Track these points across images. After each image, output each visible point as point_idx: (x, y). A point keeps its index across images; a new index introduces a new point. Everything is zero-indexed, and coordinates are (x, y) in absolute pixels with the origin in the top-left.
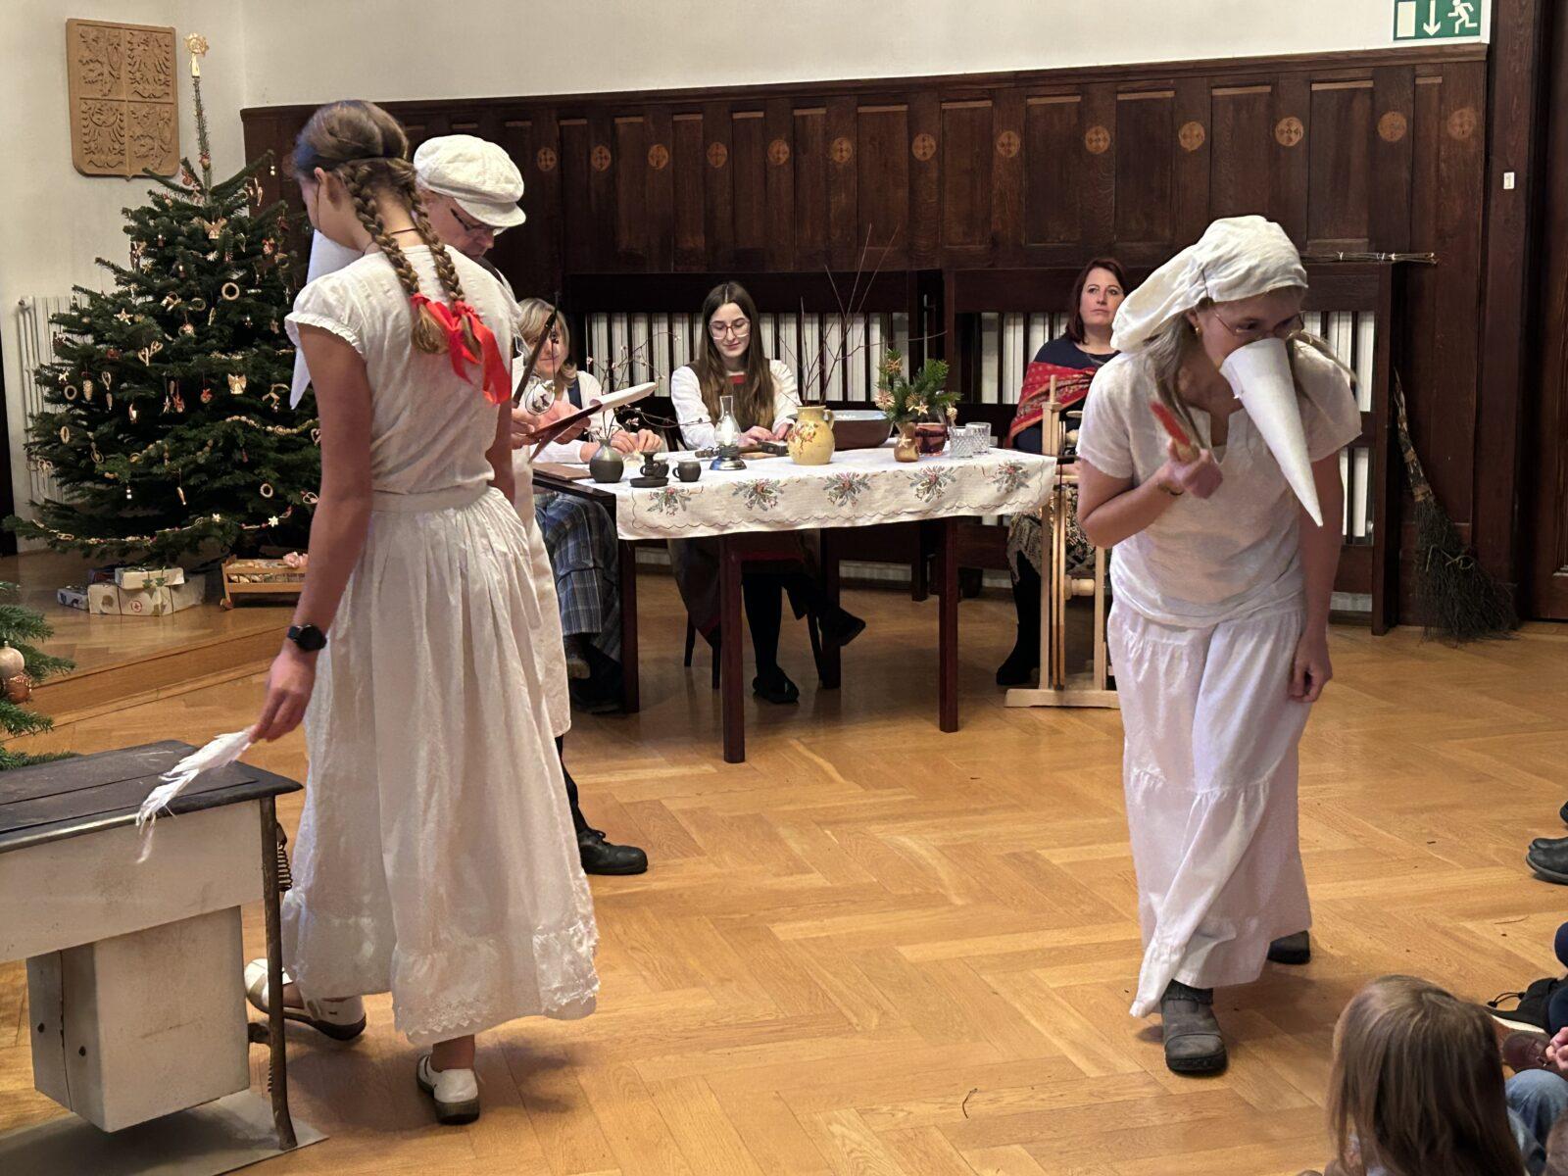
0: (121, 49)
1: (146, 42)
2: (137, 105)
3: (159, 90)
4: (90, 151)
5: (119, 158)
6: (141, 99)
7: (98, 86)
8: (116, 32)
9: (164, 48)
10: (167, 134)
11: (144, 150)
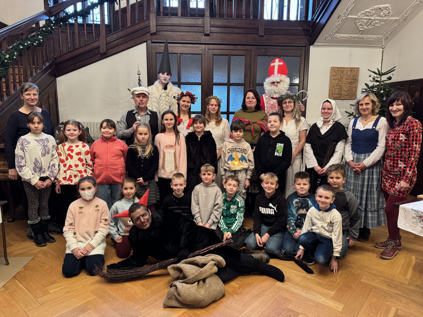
0: (344, 73)
1: (351, 71)
2: (346, 84)
3: (353, 81)
4: (333, 94)
5: (340, 95)
6: (348, 83)
7: (337, 80)
8: (343, 69)
9: (356, 72)
10: (354, 90)
11: (347, 94)
